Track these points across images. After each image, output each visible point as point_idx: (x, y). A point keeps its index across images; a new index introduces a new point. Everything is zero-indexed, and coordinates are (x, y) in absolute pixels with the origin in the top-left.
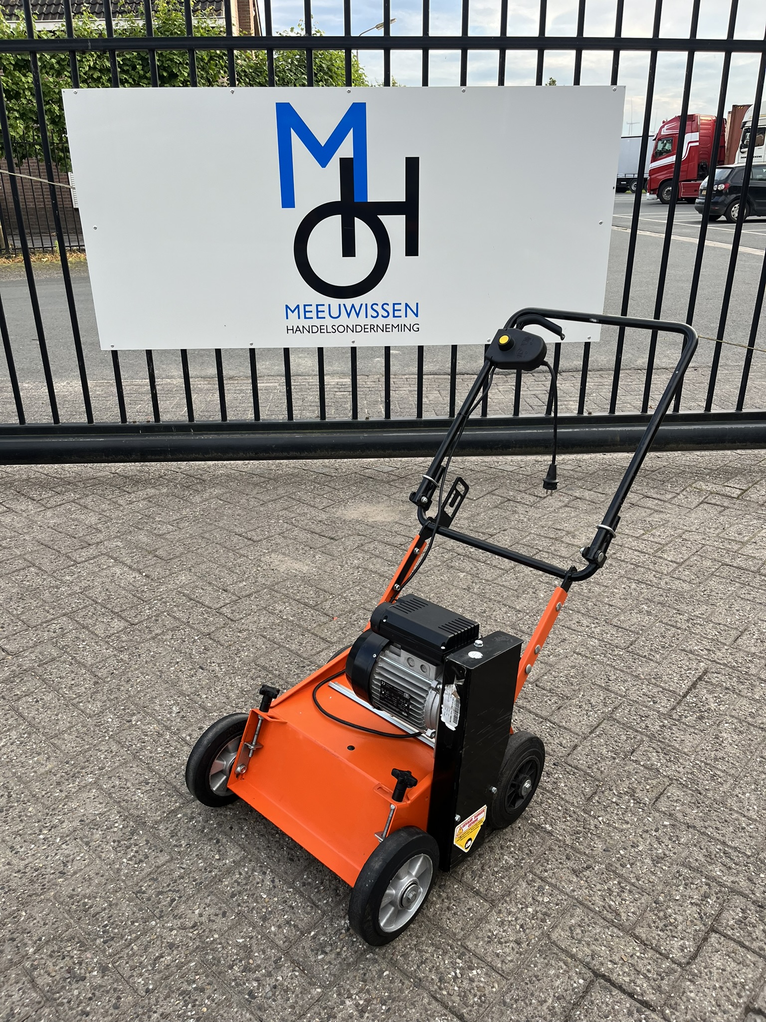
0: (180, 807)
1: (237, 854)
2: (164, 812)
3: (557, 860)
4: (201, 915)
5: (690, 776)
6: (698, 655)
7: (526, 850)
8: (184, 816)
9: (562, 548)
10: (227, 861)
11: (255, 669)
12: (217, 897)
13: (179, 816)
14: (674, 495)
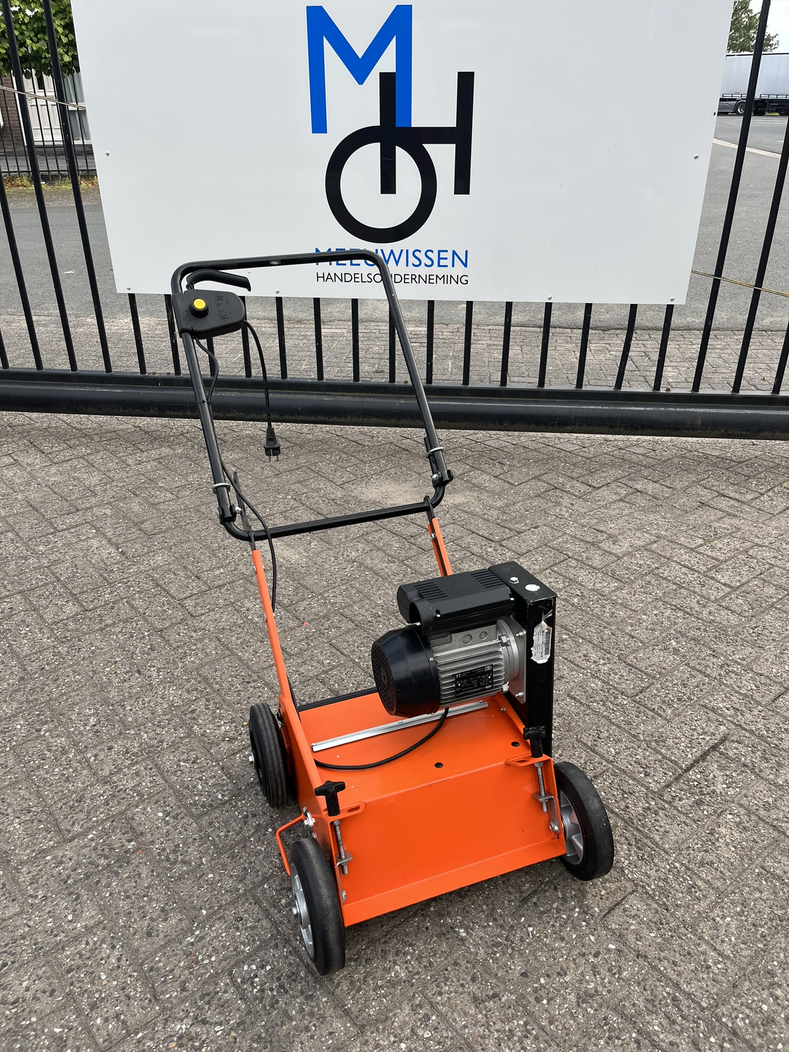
0: (53, 847)
1: (92, 916)
2: (34, 851)
3: (458, 981)
4: (27, 989)
5: (661, 884)
6: (721, 715)
7: (425, 962)
8: (53, 859)
9: (596, 556)
10: (79, 925)
11: (195, 679)
12: (53, 970)
13: (48, 858)
14: (757, 495)
